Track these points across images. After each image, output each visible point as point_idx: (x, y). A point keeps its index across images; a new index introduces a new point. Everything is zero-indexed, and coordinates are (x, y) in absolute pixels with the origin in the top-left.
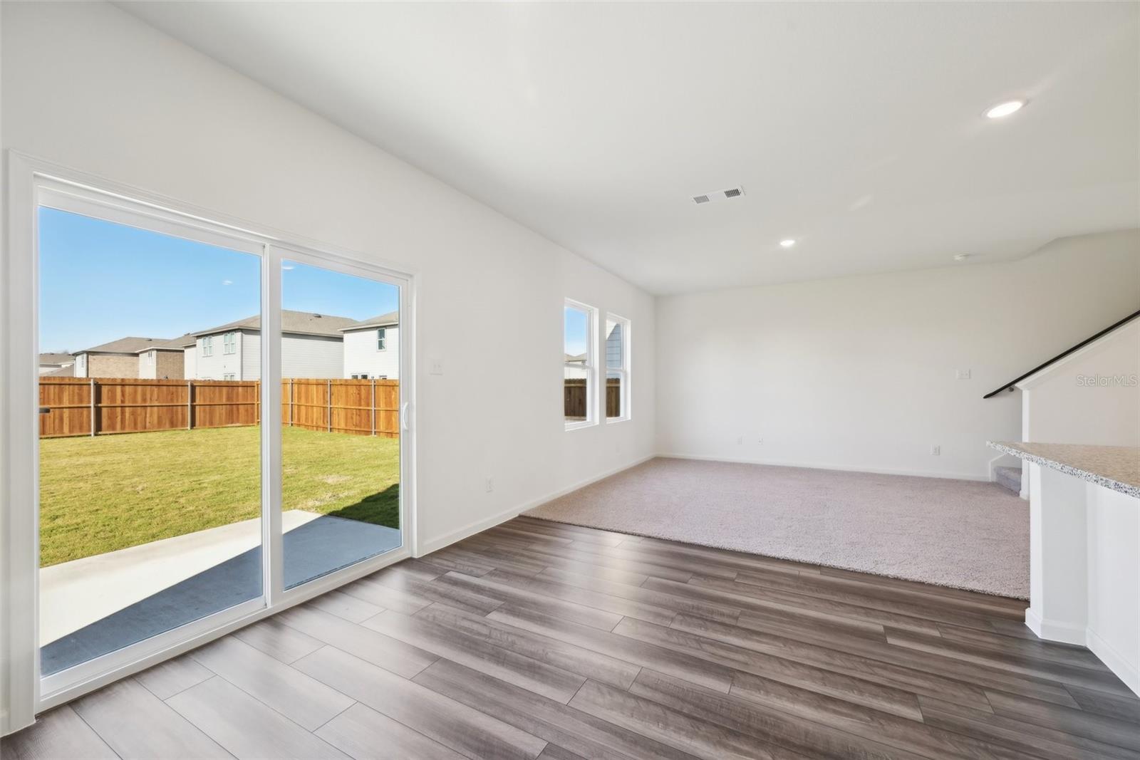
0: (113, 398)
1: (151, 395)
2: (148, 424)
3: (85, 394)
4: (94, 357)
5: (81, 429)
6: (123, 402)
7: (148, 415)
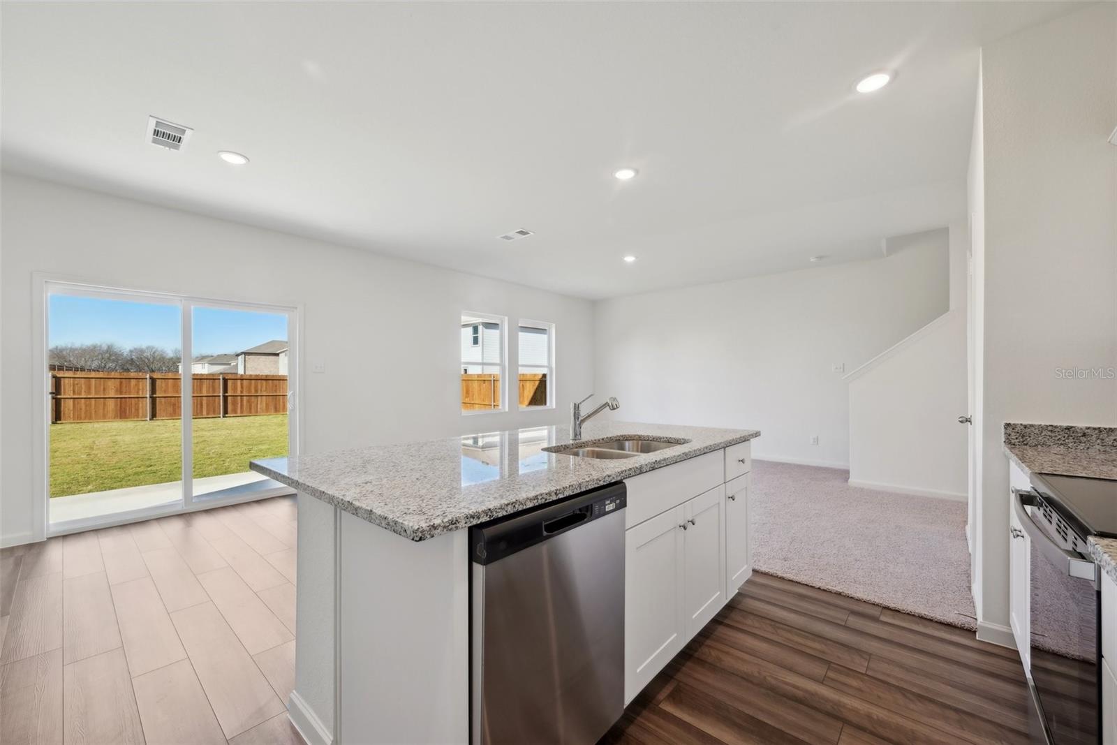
0: (235, 389)
1: (261, 387)
2: (259, 410)
3: (217, 386)
4: (250, 357)
5: (214, 412)
6: (242, 392)
7: (259, 402)
